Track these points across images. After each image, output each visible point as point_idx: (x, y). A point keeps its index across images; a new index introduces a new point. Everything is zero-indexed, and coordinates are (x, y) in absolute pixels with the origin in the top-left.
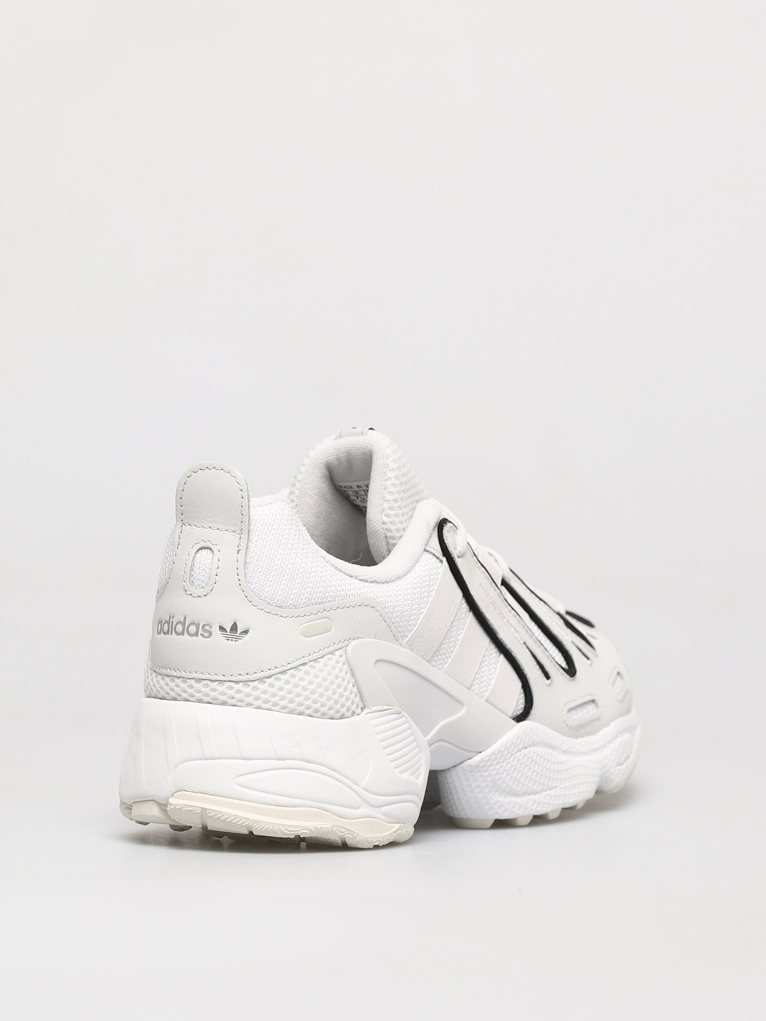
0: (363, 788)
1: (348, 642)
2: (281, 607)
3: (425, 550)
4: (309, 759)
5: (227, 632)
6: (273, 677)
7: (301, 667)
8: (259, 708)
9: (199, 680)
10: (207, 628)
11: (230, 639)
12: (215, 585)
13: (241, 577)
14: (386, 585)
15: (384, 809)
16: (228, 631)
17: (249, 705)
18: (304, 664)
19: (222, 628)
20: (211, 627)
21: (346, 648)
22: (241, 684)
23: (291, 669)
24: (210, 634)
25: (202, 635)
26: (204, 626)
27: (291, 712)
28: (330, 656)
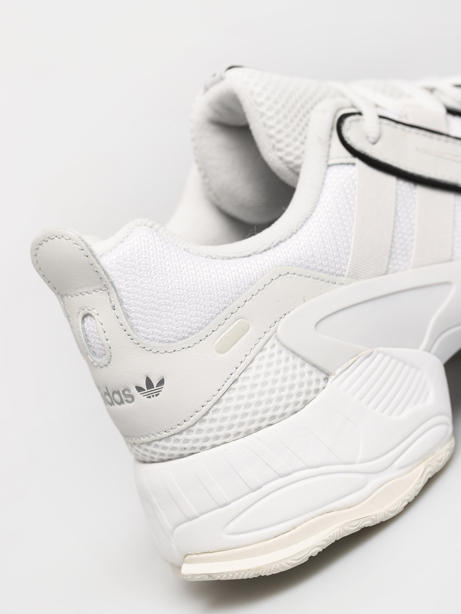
0: (362, 462)
1: (275, 327)
2: (184, 338)
3: (329, 166)
4: (286, 473)
5: (145, 390)
6: (211, 412)
7: (233, 386)
8: (213, 446)
9: (149, 443)
10: (127, 393)
11: (151, 395)
12: (110, 349)
13: (130, 331)
14: (294, 237)
15: (397, 463)
16: (145, 388)
17: (203, 448)
18: (236, 381)
19: (139, 389)
20: (129, 390)
21: (275, 334)
22: (185, 433)
23: (223, 394)
24: (132, 397)
25: (127, 401)
26: (123, 392)
27: (248, 433)
28: (260, 354)
